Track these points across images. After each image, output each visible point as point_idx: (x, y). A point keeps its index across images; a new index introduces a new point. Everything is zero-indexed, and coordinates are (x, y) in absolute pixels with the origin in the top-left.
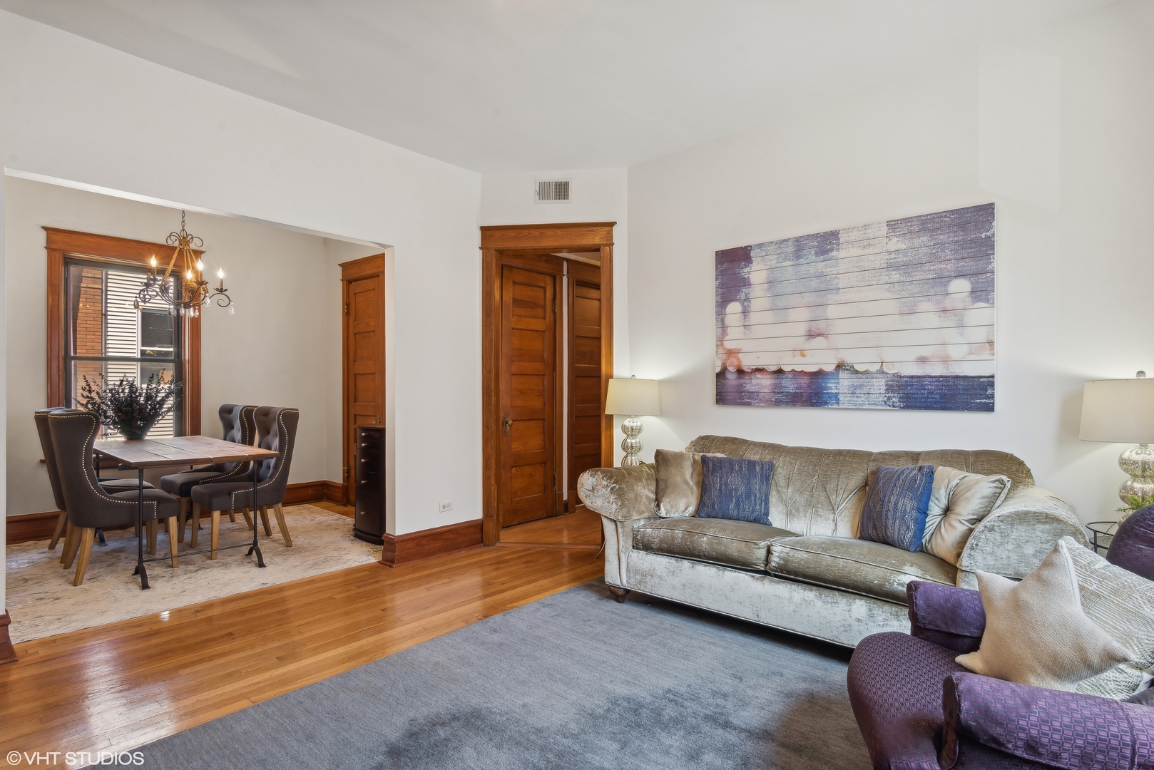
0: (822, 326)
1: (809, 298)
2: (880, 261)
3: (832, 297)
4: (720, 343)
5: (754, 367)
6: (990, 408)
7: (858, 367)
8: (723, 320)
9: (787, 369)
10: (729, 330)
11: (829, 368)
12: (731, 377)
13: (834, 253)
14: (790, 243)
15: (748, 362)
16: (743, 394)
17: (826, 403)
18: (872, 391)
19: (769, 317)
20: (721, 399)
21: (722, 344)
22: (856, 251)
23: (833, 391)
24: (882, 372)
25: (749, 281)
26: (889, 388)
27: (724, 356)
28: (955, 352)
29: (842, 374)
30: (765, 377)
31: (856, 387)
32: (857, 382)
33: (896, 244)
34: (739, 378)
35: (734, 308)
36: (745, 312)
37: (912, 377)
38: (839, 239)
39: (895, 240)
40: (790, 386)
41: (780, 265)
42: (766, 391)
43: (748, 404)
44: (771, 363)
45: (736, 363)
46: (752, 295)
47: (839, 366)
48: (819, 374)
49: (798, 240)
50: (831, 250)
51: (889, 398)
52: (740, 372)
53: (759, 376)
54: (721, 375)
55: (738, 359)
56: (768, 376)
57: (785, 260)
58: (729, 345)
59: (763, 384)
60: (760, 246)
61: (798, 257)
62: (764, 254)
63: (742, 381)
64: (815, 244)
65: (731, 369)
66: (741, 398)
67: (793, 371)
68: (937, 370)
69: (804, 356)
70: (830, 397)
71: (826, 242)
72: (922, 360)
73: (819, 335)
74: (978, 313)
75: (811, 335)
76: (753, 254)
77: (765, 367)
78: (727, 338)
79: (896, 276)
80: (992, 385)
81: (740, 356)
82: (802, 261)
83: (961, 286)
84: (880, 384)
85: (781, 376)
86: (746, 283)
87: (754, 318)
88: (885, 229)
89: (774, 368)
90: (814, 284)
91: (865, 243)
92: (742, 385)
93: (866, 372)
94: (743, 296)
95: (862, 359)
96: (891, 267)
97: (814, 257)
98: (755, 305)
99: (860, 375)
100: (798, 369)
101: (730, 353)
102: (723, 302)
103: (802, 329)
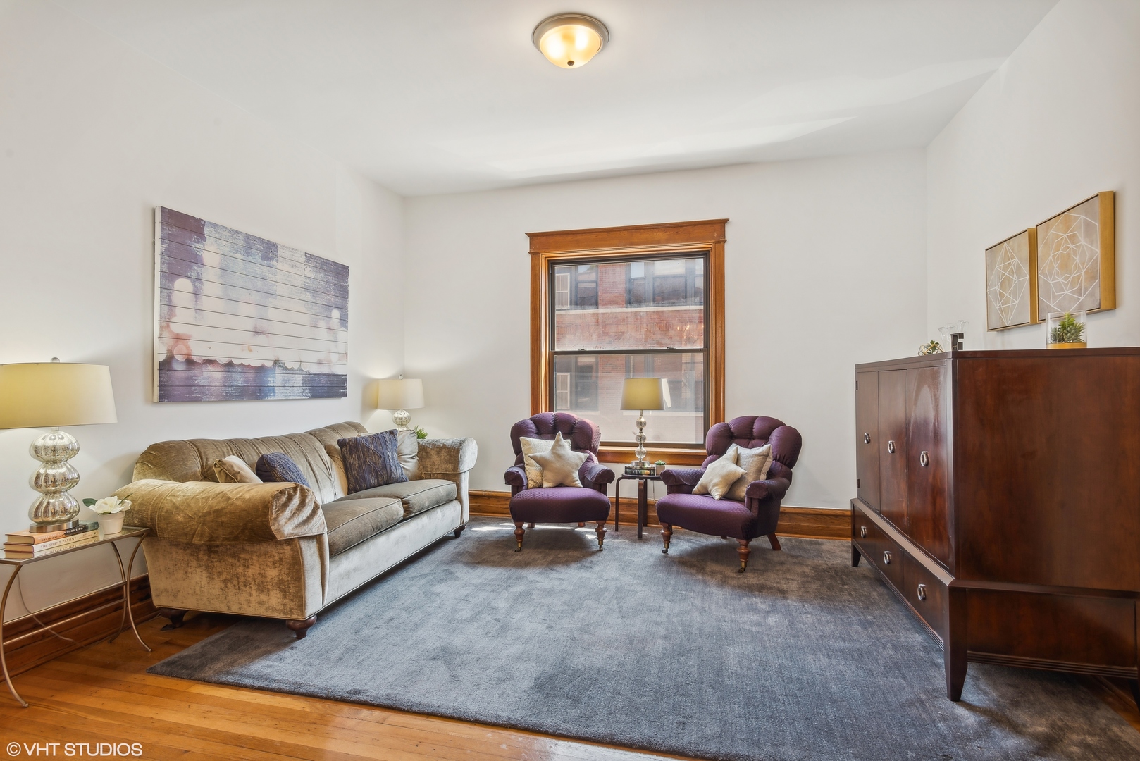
0: (263, 325)
1: (256, 297)
2: (300, 282)
3: (272, 301)
4: (165, 324)
5: (206, 358)
6: (345, 395)
7: (288, 365)
8: (169, 296)
9: (236, 362)
10: (178, 311)
11: (269, 364)
12: (179, 367)
13: (274, 263)
14: (242, 237)
15: (199, 352)
16: (193, 388)
17: (266, 396)
18: (295, 385)
19: (220, 305)
20: (166, 395)
21: (168, 326)
22: (287, 267)
23: (272, 385)
24: (301, 370)
25: (202, 260)
26: (305, 383)
27: (171, 342)
28: (334, 358)
29: (278, 370)
30: (216, 369)
31: (286, 381)
32: (286, 377)
33: (309, 272)
34: (188, 370)
35: (182, 284)
36: (197, 294)
37: (315, 374)
38: (277, 252)
39: (309, 269)
40: (239, 379)
41: (231, 254)
42: (218, 384)
43: (198, 400)
44: (222, 355)
45: (185, 351)
46: (204, 277)
47: (276, 363)
48: (261, 370)
49: (248, 237)
50: (272, 259)
51: (304, 390)
52: (190, 362)
53: (210, 368)
54: (166, 365)
55: (188, 348)
56: (219, 369)
57: (237, 251)
58: (176, 328)
59: (213, 376)
60: (215, 226)
61: (248, 254)
62: (217, 236)
63: (192, 373)
64: (261, 247)
65: (179, 358)
66: (191, 393)
67: (242, 364)
68: (325, 370)
69: (251, 351)
70: (269, 390)
71: (269, 250)
72: (320, 362)
73: (263, 333)
74: (342, 335)
75: (257, 332)
76: (207, 230)
77: (216, 359)
78: (174, 319)
79: (308, 297)
80: (346, 380)
81: (191, 343)
82: (250, 259)
83: (336, 314)
84: (298, 379)
85: (232, 369)
86: (198, 261)
87: (205, 303)
88: (303, 259)
89: (224, 361)
90: (259, 284)
91: (293, 263)
92: (192, 377)
93: (291, 369)
94: (194, 275)
95: (289, 358)
96: (306, 289)
97: (260, 260)
98: (207, 288)
99: (288, 372)
100: (246, 363)
101: (178, 338)
102: (171, 275)
103: (249, 324)
